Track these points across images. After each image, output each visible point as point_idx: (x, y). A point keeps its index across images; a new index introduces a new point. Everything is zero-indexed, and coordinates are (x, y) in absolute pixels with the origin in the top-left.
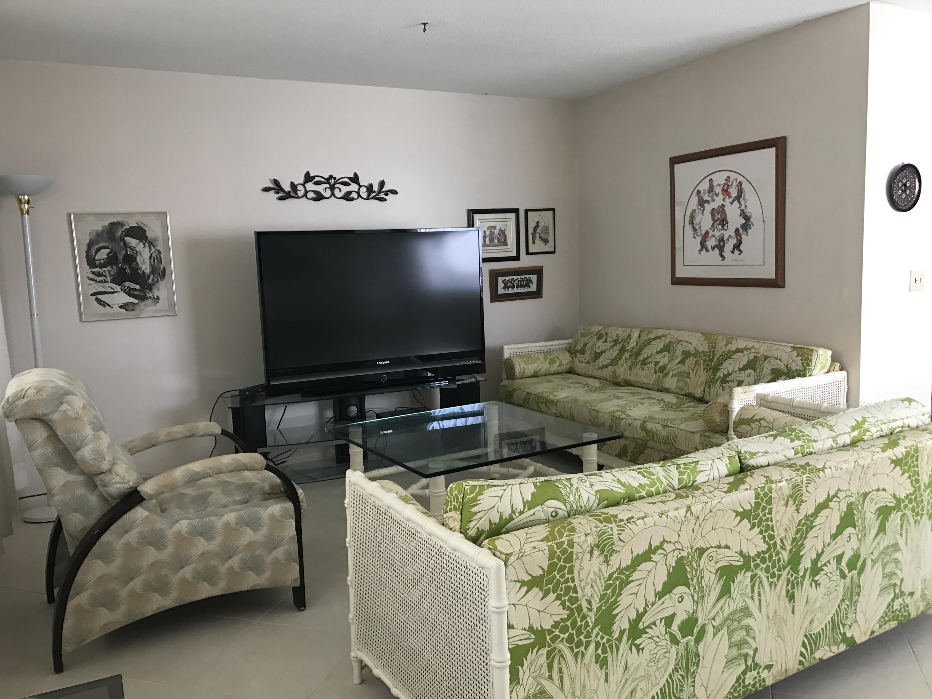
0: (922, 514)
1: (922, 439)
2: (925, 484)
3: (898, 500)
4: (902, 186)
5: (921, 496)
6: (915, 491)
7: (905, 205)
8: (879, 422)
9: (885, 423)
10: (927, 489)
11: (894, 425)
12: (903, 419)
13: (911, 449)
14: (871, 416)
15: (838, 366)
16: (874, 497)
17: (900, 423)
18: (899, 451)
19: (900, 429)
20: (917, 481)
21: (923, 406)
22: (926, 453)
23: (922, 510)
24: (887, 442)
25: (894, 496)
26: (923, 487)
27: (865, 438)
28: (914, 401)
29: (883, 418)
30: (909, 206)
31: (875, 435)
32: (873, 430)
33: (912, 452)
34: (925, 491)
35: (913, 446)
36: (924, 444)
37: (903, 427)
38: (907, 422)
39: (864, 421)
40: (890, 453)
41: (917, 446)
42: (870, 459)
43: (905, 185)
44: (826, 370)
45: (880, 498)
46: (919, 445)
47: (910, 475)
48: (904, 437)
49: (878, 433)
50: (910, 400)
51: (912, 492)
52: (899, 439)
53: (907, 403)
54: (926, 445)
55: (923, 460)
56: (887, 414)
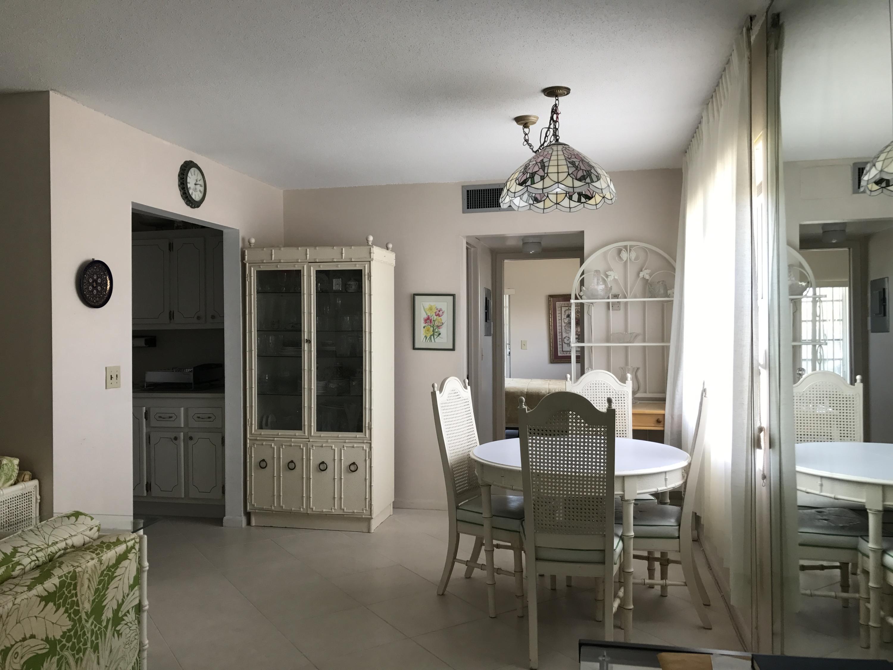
0: (85, 649)
1: (83, 561)
2: (86, 613)
3: (51, 643)
4: (93, 282)
5: (83, 628)
6: (74, 626)
7: (97, 302)
8: (35, 550)
9: (42, 550)
10: (89, 617)
11: (53, 549)
12: (65, 539)
13: (67, 577)
14: (25, 543)
15: (27, 476)
16: (18, 650)
17: (62, 545)
18: (51, 584)
19: (62, 552)
20: (77, 612)
21: (92, 519)
22: (86, 576)
23: (85, 644)
24: (37, 575)
25: (47, 640)
26: (84, 616)
27: (15, 573)
28: (82, 514)
29: (39, 543)
30: (100, 303)
31: (28, 568)
32: (26, 561)
33: (69, 581)
34: (87, 621)
35: (69, 573)
36: (84, 567)
37: (65, 549)
38: (70, 542)
39: (15, 550)
40: (39, 589)
41: (75, 571)
42: (10, 605)
43: (95, 281)
44: (12, 482)
45: (28, 647)
46: (78, 570)
47: (67, 609)
48: (62, 563)
49: (33, 563)
50: (77, 514)
51: (70, 627)
52: (55, 567)
53: (73, 519)
54: (87, 567)
55: (82, 585)
56: (47, 537)
